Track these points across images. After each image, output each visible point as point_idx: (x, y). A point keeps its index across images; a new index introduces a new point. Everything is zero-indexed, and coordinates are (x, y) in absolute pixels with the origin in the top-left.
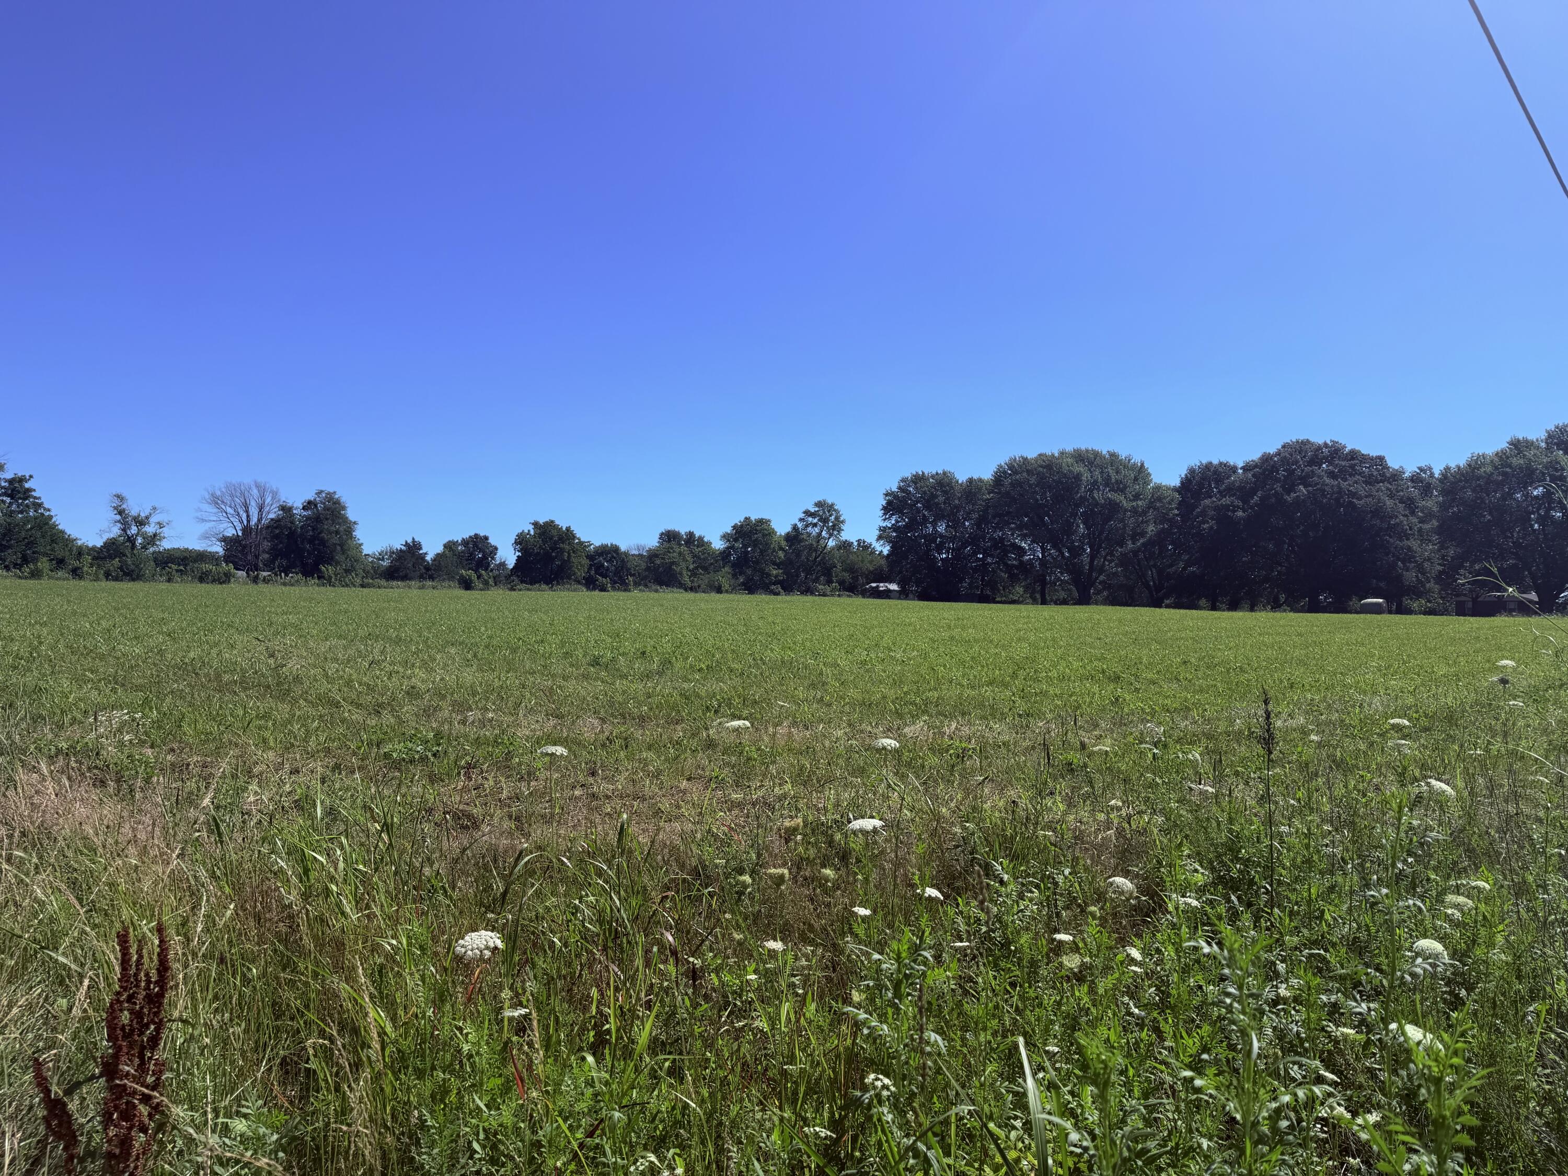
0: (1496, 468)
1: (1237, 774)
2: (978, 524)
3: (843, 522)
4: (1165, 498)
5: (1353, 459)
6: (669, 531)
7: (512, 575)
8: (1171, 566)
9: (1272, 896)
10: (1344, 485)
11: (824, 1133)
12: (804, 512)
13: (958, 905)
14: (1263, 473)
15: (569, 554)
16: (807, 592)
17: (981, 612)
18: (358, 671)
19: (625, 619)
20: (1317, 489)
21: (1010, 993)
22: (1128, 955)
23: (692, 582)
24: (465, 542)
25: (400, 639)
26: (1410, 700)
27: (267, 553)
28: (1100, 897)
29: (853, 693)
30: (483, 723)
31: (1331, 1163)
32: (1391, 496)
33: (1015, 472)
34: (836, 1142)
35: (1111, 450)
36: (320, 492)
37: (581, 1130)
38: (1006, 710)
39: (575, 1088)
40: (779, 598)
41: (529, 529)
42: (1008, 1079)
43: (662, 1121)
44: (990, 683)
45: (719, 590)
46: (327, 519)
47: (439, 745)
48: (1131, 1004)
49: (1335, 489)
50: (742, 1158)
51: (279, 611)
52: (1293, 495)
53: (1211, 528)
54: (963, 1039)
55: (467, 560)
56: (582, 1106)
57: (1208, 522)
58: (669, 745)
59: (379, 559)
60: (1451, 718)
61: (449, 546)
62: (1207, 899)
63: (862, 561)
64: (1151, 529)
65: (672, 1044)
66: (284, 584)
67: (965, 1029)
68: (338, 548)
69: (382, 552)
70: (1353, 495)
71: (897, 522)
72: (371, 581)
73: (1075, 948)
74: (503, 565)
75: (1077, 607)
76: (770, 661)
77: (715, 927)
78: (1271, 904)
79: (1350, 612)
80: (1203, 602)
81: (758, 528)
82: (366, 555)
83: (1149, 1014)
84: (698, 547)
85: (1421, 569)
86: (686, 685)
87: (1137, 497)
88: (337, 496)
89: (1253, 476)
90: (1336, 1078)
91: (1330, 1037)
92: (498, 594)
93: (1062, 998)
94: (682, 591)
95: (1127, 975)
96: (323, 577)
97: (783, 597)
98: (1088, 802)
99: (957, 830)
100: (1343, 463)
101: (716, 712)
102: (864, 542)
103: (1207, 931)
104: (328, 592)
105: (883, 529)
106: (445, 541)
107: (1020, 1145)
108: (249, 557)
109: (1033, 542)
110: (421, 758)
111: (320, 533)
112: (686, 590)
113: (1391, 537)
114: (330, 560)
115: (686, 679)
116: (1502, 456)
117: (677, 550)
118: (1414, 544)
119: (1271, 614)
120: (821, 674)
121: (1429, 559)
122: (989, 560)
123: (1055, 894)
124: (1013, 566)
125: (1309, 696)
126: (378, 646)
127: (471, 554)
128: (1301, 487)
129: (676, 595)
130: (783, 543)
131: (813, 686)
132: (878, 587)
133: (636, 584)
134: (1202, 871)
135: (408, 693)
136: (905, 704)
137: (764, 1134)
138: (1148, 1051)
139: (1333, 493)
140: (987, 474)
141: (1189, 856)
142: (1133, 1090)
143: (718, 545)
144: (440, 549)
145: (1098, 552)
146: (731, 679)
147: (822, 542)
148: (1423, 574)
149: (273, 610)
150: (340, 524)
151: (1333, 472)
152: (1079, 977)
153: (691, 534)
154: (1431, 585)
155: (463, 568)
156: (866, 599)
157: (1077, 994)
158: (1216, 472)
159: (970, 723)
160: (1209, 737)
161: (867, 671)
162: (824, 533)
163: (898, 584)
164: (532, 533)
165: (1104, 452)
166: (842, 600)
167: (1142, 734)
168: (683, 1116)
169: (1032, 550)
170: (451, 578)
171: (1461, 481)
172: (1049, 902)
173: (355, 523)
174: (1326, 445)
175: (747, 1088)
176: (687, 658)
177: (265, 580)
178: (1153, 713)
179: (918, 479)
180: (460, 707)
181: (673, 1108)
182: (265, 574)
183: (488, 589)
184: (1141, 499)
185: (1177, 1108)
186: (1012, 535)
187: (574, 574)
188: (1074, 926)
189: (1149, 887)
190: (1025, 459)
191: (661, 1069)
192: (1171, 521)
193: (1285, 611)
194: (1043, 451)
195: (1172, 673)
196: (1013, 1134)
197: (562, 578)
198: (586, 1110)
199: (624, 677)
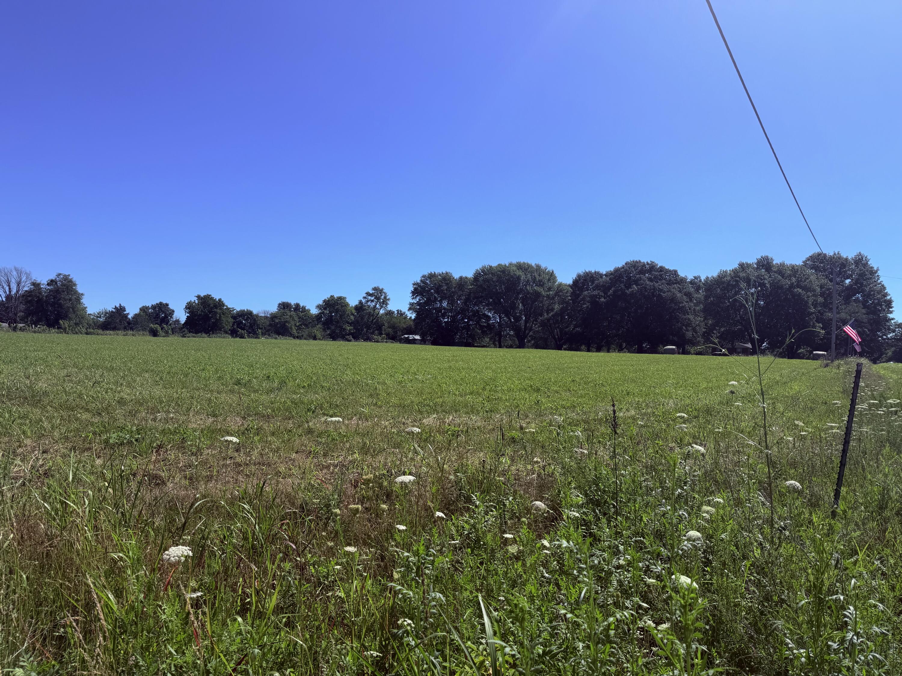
0: (732, 278)
1: (599, 442)
2: (465, 303)
3: (388, 300)
4: (564, 290)
5: (661, 271)
6: (284, 303)
7: (183, 328)
8: (567, 327)
9: (617, 508)
10: (656, 285)
11: (375, 654)
12: (366, 293)
13: (452, 519)
14: (614, 278)
15: (220, 315)
16: (367, 340)
17: (466, 352)
18: (86, 388)
19: (256, 355)
20: (643, 287)
21: (479, 568)
22: (542, 544)
23: (298, 333)
24: (154, 307)
25: (113, 368)
26: (688, 401)
27: (23, 312)
28: (528, 510)
29: (394, 400)
30: (166, 420)
31: (645, 651)
32: (680, 292)
33: (485, 274)
34: (382, 658)
35: (537, 263)
36: (59, 275)
37: (233, 662)
38: (480, 409)
39: (230, 638)
40: (351, 343)
41: (194, 299)
42: (478, 617)
43: (282, 653)
44: (471, 393)
45: (315, 338)
46: (64, 291)
47: (139, 434)
48: (544, 571)
49: (652, 287)
50: (330, 671)
51: (32, 349)
52: (630, 290)
53: (587, 307)
54: (454, 596)
55: (155, 318)
56: (234, 648)
57: (586, 304)
58: (284, 432)
59: (98, 317)
60: (708, 411)
61: (144, 309)
62: (584, 512)
63: (400, 322)
64: (557, 307)
65: (287, 608)
66: (35, 332)
67: (455, 590)
68: (71, 309)
69: (100, 312)
70: (661, 290)
71: (420, 300)
72: (92, 331)
73: (514, 541)
74: (178, 321)
75: (518, 349)
76: (346, 381)
77: (312, 539)
78: (617, 513)
79: (659, 353)
80: (583, 347)
81: (339, 302)
82: (89, 314)
83: (553, 576)
84: (302, 312)
85: (694, 330)
86: (294, 396)
87: (549, 289)
88: (70, 278)
89: (610, 279)
90: (648, 606)
91: (645, 584)
92: (175, 340)
93: (507, 570)
94: (291, 338)
95: (542, 555)
96: (61, 328)
97: (354, 343)
98: (522, 459)
99: (452, 477)
100: (656, 274)
101: (313, 412)
102: (401, 311)
103: (584, 529)
104: (64, 337)
105: (412, 304)
106: (141, 306)
107: (485, 653)
108: (10, 315)
109: (495, 313)
110: (128, 442)
111: (59, 300)
112: (294, 338)
113: (680, 313)
114: (65, 317)
115: (295, 393)
116: (735, 271)
117: (289, 314)
118: (691, 317)
119: (618, 354)
120: (376, 389)
121: (699, 325)
122: (471, 323)
123: (504, 511)
124: (484, 326)
125: (637, 399)
126: (99, 372)
127: (157, 315)
128: (634, 286)
129: (288, 341)
130: (354, 311)
131: (371, 396)
132: (408, 337)
133: (263, 334)
134: (581, 496)
135: (119, 402)
136: (424, 406)
137: (343, 657)
138: (553, 596)
139: (651, 290)
140: (470, 274)
141: (575, 488)
142: (544, 619)
143: (314, 311)
144: (137, 311)
145: (529, 319)
146: (322, 392)
147: (376, 311)
148: (696, 333)
149: (27, 348)
150: (72, 295)
151: (651, 278)
152: (517, 557)
153: (297, 305)
154: (699, 339)
155: (152, 323)
156: (401, 344)
157: (516, 567)
158: (592, 277)
159: (460, 417)
160: (586, 422)
161: (403, 387)
162: (378, 306)
163: (420, 336)
164: (197, 302)
165: (533, 265)
166: (387, 344)
167: (551, 421)
168: (294, 650)
169: (494, 318)
170: (144, 329)
171: (714, 284)
172: (501, 516)
173: (82, 294)
174: (648, 264)
175: (332, 631)
176: (296, 379)
177: (21, 329)
178: (557, 409)
179: (431, 276)
180: (154, 411)
181: (289, 645)
182: (21, 325)
183: (168, 336)
184: (551, 291)
185: (568, 626)
186: (484, 309)
187: (224, 327)
188: (514, 529)
189: (554, 506)
190: (491, 267)
191: (281, 623)
192: (567, 303)
193: (625, 352)
194: (500, 263)
195: (566, 387)
196: (481, 647)
197: (216, 330)
198: (236, 650)
199: (256, 391)
